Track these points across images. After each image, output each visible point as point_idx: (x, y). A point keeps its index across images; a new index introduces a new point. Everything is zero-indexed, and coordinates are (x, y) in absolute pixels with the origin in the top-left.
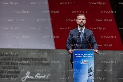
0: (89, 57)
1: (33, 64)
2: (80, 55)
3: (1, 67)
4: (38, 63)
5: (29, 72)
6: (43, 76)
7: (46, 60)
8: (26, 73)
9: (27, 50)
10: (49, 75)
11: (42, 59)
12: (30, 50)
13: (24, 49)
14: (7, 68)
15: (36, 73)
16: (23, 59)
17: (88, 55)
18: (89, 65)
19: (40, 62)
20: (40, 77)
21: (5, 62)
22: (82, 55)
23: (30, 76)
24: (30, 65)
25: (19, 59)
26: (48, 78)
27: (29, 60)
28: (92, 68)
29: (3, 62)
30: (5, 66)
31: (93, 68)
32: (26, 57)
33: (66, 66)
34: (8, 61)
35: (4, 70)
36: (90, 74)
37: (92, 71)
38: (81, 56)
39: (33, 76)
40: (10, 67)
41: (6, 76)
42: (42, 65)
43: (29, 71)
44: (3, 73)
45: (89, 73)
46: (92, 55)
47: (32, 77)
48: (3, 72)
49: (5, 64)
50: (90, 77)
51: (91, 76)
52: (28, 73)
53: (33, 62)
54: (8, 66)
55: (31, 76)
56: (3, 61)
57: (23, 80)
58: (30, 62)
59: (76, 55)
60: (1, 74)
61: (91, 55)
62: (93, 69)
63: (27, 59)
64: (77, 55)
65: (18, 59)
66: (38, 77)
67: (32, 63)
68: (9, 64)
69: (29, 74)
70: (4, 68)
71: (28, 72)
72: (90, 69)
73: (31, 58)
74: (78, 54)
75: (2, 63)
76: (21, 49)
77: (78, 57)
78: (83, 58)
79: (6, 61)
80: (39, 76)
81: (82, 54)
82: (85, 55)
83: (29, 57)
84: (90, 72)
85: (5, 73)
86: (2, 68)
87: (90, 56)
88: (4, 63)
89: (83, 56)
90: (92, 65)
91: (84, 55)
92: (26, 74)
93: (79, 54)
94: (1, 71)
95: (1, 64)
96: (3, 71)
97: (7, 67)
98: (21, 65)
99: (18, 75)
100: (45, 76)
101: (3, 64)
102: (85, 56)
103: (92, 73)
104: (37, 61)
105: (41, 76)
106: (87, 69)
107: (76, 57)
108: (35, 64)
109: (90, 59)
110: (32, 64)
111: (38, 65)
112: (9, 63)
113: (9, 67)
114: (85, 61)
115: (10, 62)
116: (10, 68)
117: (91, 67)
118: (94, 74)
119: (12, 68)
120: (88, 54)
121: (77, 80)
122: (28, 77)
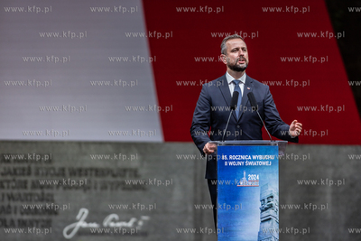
0: (264, 163)
1: (99, 186)
2: (235, 160)
3: (3, 195)
4: (112, 184)
5: (86, 211)
6: (128, 221)
7: (135, 173)
8: (76, 212)
9: (80, 143)
10: (145, 218)
11: (125, 170)
12: (87, 143)
13: (71, 143)
14: (20, 198)
15: (107, 214)
16: (67, 172)
17: (259, 160)
18: (263, 187)
19: (119, 179)
20: (119, 225)
21: (14, 180)
22: (242, 160)
23: (88, 221)
24: (89, 188)
25: (57, 171)
26: (143, 226)
27: (86, 175)
28: (272, 197)
29: (8, 181)
30: (15, 192)
31: (276, 197)
32: (78, 165)
33: (195, 191)
34: (23, 178)
35: (13, 204)
36: (265, 214)
37: (271, 206)
38: (239, 163)
39: (97, 222)
40: (31, 195)
41: (16, 223)
42: (124, 189)
43: (86, 207)
44: (9, 213)
45: (262, 211)
46: (272, 157)
47: (94, 225)
48: (7, 210)
49: (13, 188)
50: (267, 223)
51: (271, 222)
52: (84, 212)
53: (99, 180)
54: (22, 191)
55: (92, 222)
56: (9, 177)
57: (69, 233)
58: (89, 181)
59: (225, 160)
60: (3, 216)
61: (270, 160)
62: (275, 202)
63: (80, 170)
64: (229, 160)
65: (52, 172)
66: (112, 224)
67: (96, 184)
68: (26, 187)
69: (85, 216)
70: (11, 197)
71: (82, 210)
72: (266, 201)
73: (91, 169)
74: (231, 157)
75: (5, 184)
76: (62, 143)
77: (231, 163)
78: (244, 167)
79: (18, 178)
80: (114, 220)
81: (243, 157)
82: (252, 160)
83: (87, 165)
84: (266, 209)
85: (15, 212)
86: (6, 198)
87: (265, 160)
88: (10, 185)
89: (245, 160)
90: (273, 188)
91: (249, 160)
92: (78, 217)
93: (235, 157)
94: (3, 207)
95: (3, 187)
96: (9, 207)
97: (20, 195)
98: (61, 189)
99: (54, 218)
100: (133, 220)
101: (8, 187)
102: (250, 163)
103: (271, 212)
104: (110, 179)
105: (120, 221)
106: (259, 199)
107: (226, 164)
108: (104, 187)
109: (265, 170)
110: (95, 188)
111: (112, 189)
112: (26, 182)
113: (26, 195)
114: (252, 177)
115: (30, 179)
116: (29, 198)
117: (268, 194)
118: (277, 216)
119: (36, 198)
120: (260, 157)
121: (229, 231)
122: (82, 224)
